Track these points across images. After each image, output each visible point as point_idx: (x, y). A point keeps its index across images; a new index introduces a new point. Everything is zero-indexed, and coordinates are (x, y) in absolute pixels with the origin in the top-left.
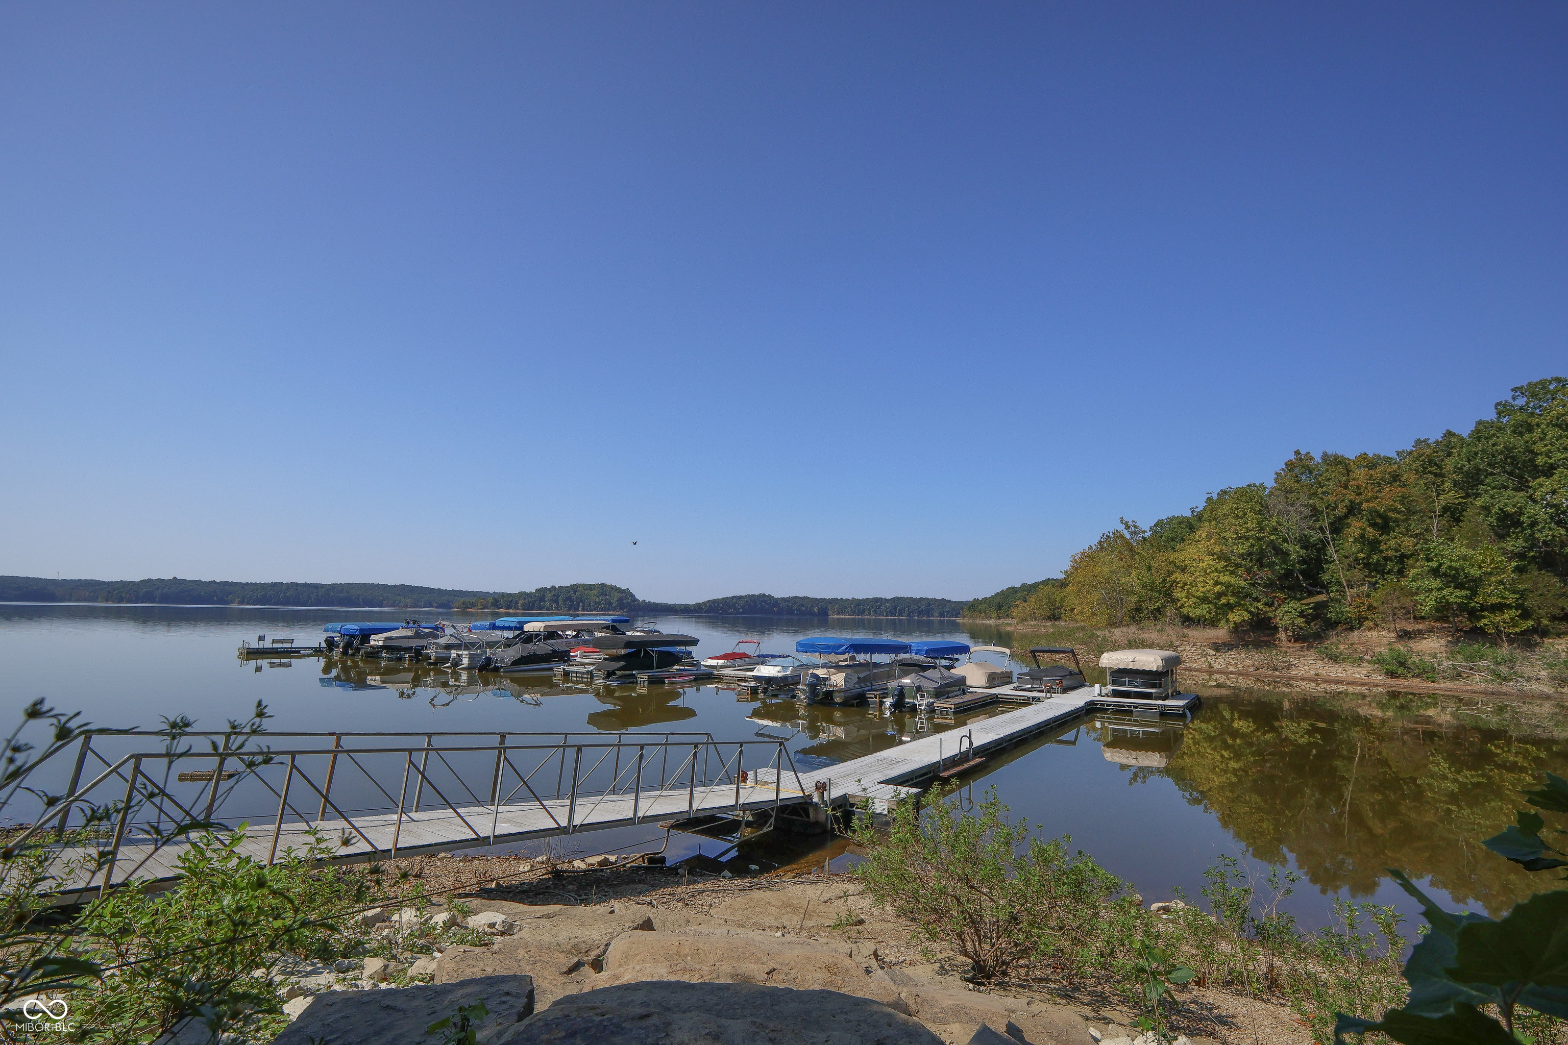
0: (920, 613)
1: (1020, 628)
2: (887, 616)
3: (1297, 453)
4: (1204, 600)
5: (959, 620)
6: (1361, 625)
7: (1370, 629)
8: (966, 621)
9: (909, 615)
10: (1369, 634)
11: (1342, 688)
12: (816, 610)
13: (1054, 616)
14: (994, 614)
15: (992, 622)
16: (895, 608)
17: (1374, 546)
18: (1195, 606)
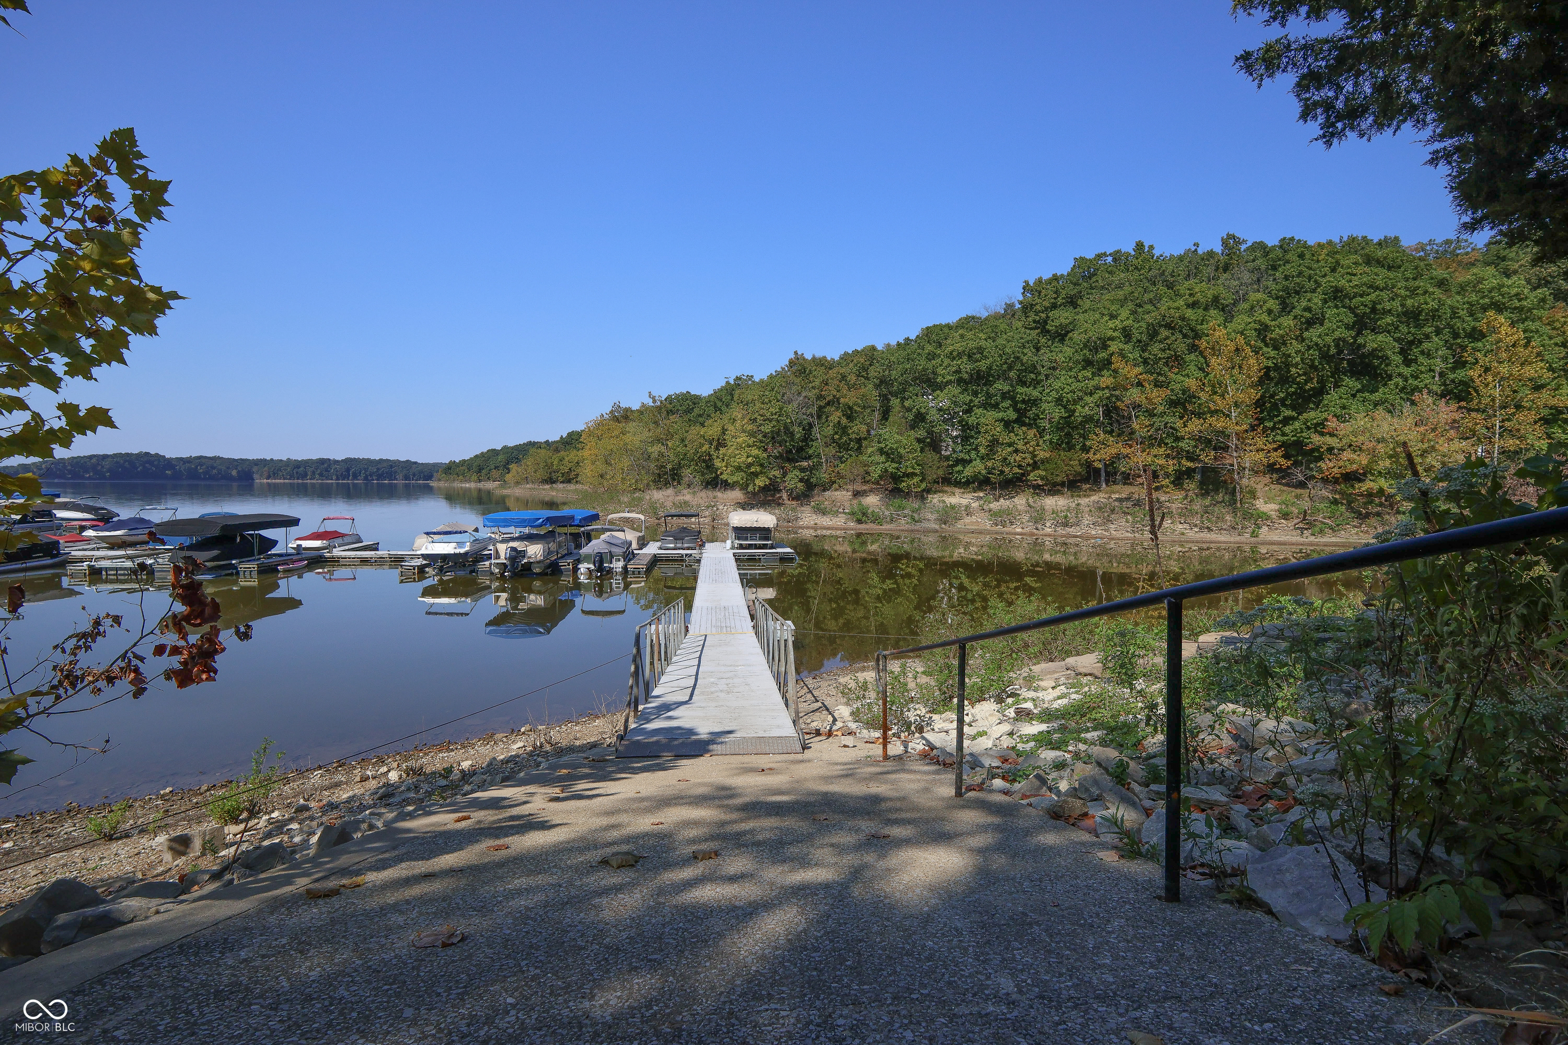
0: (380, 477)
1: (518, 491)
2: (338, 479)
3: (796, 353)
4: (739, 469)
5: (433, 484)
6: (831, 486)
7: (836, 490)
8: (442, 484)
9: (366, 478)
10: (836, 493)
11: (828, 533)
12: (234, 473)
13: (551, 478)
14: (475, 477)
15: (472, 485)
16: (348, 470)
17: (844, 430)
18: (732, 474)
